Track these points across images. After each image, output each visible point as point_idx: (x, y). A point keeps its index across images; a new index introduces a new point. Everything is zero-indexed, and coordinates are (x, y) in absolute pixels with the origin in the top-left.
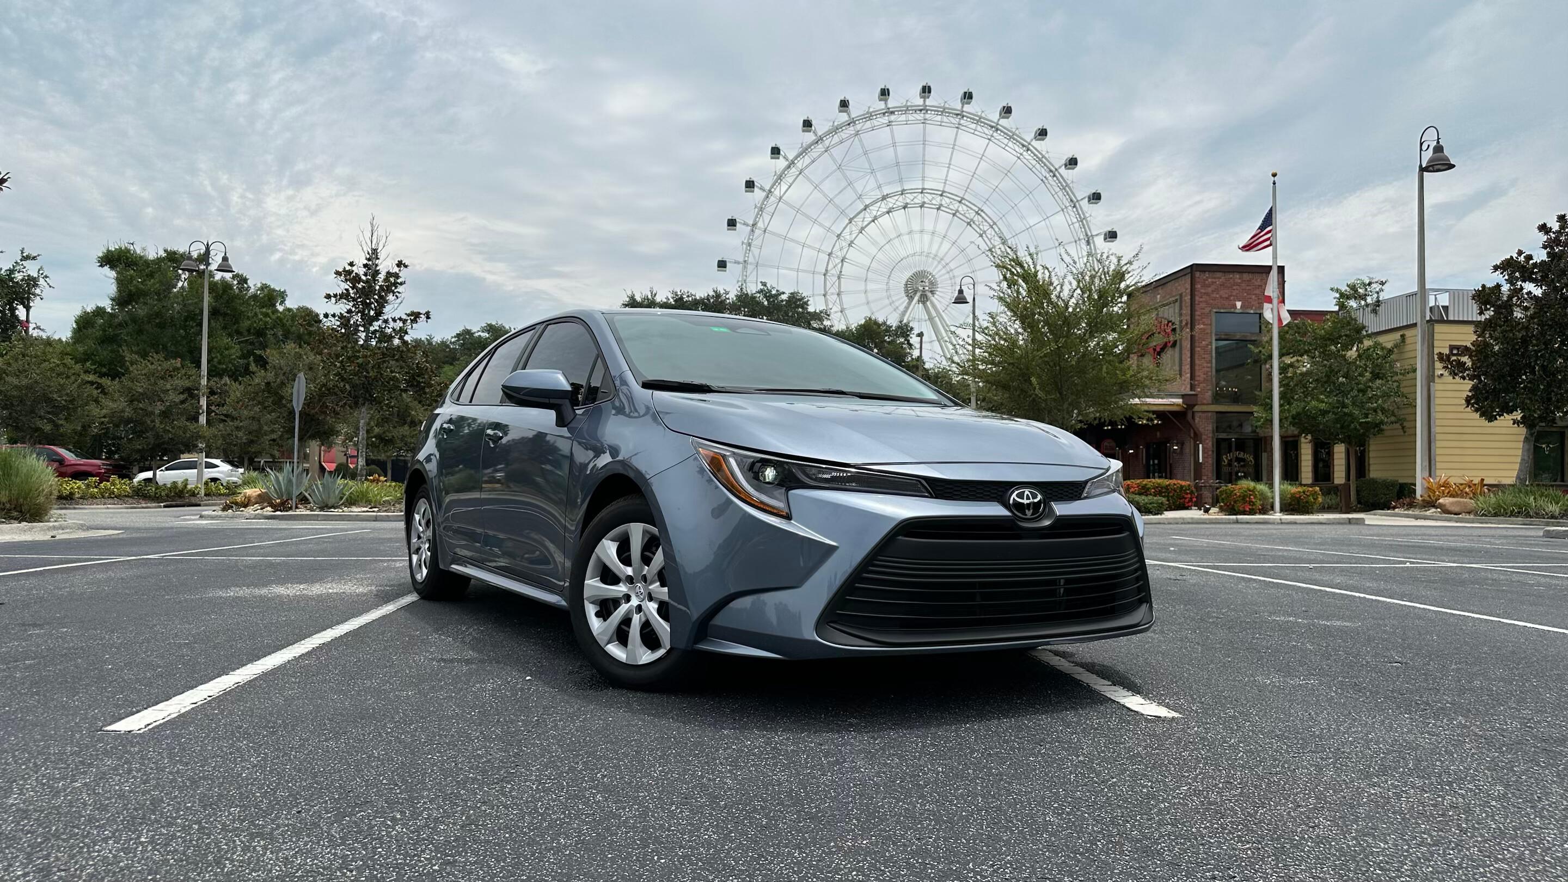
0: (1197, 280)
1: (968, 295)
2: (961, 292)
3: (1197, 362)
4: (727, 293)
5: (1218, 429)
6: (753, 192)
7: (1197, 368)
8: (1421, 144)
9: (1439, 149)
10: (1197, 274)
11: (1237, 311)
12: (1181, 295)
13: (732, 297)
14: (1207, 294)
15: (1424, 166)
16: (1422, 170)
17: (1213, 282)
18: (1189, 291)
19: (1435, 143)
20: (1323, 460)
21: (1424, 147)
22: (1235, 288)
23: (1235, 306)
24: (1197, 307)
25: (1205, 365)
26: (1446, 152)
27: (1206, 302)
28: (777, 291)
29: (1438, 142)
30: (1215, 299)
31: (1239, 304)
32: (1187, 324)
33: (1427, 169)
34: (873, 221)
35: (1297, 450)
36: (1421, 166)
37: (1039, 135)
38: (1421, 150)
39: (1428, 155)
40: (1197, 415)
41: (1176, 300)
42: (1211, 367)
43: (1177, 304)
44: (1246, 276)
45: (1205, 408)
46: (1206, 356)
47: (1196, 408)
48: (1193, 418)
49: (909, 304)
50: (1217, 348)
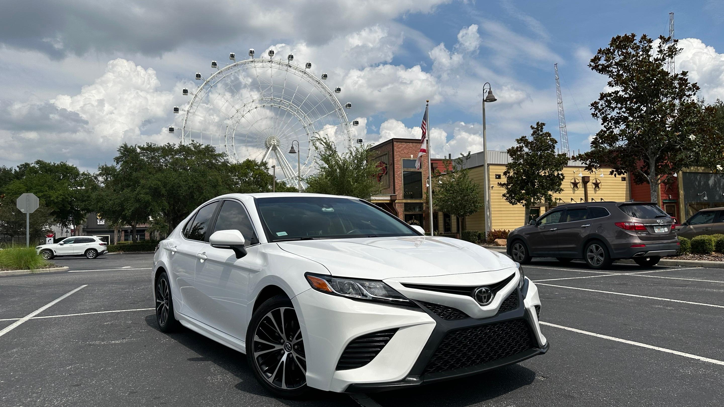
0: (395, 145)
1: (296, 149)
2: (292, 148)
3: (396, 181)
4: (175, 145)
5: (405, 210)
6: (187, 95)
7: (396, 183)
8: (484, 90)
9: (490, 92)
10: (395, 143)
11: (411, 159)
12: (388, 152)
13: (177, 147)
14: (399, 151)
15: (485, 99)
16: (484, 101)
17: (401, 146)
18: (392, 150)
19: (489, 90)
20: (447, 223)
21: (485, 91)
22: (410, 149)
23: (410, 157)
24: (395, 157)
25: (399, 182)
26: (493, 94)
27: (399, 155)
28: (199, 144)
29: (490, 90)
30: (402, 154)
31: (412, 156)
32: (391, 164)
33: (486, 101)
34: (249, 112)
35: (437, 219)
36: (483, 99)
37: (324, 77)
38: (484, 92)
39: (486, 95)
40: (396, 204)
41: (386, 154)
42: (402, 183)
43: (387, 156)
44: (414, 144)
45: (400, 201)
46: (399, 178)
47: (396, 201)
48: (395, 205)
49: (267, 151)
50: (404, 175)
